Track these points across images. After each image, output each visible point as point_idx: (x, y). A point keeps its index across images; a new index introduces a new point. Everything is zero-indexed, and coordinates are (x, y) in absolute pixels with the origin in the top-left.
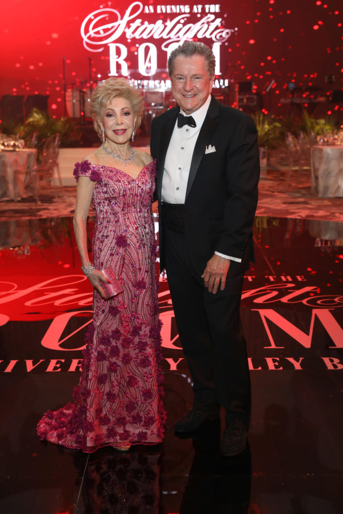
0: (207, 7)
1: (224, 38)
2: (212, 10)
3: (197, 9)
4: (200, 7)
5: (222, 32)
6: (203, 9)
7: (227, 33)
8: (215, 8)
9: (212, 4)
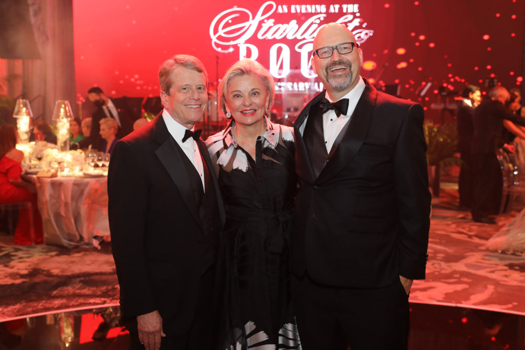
1: (363, 39)
3: (334, 9)
4: (337, 6)
5: (361, 32)
7: (366, 34)
9: (351, 4)
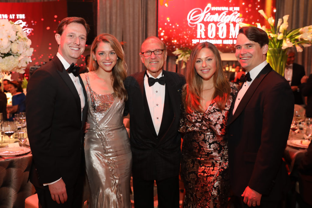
0: (18, 15)
2: (20, 18)
6: (16, 17)
8: (22, 16)
